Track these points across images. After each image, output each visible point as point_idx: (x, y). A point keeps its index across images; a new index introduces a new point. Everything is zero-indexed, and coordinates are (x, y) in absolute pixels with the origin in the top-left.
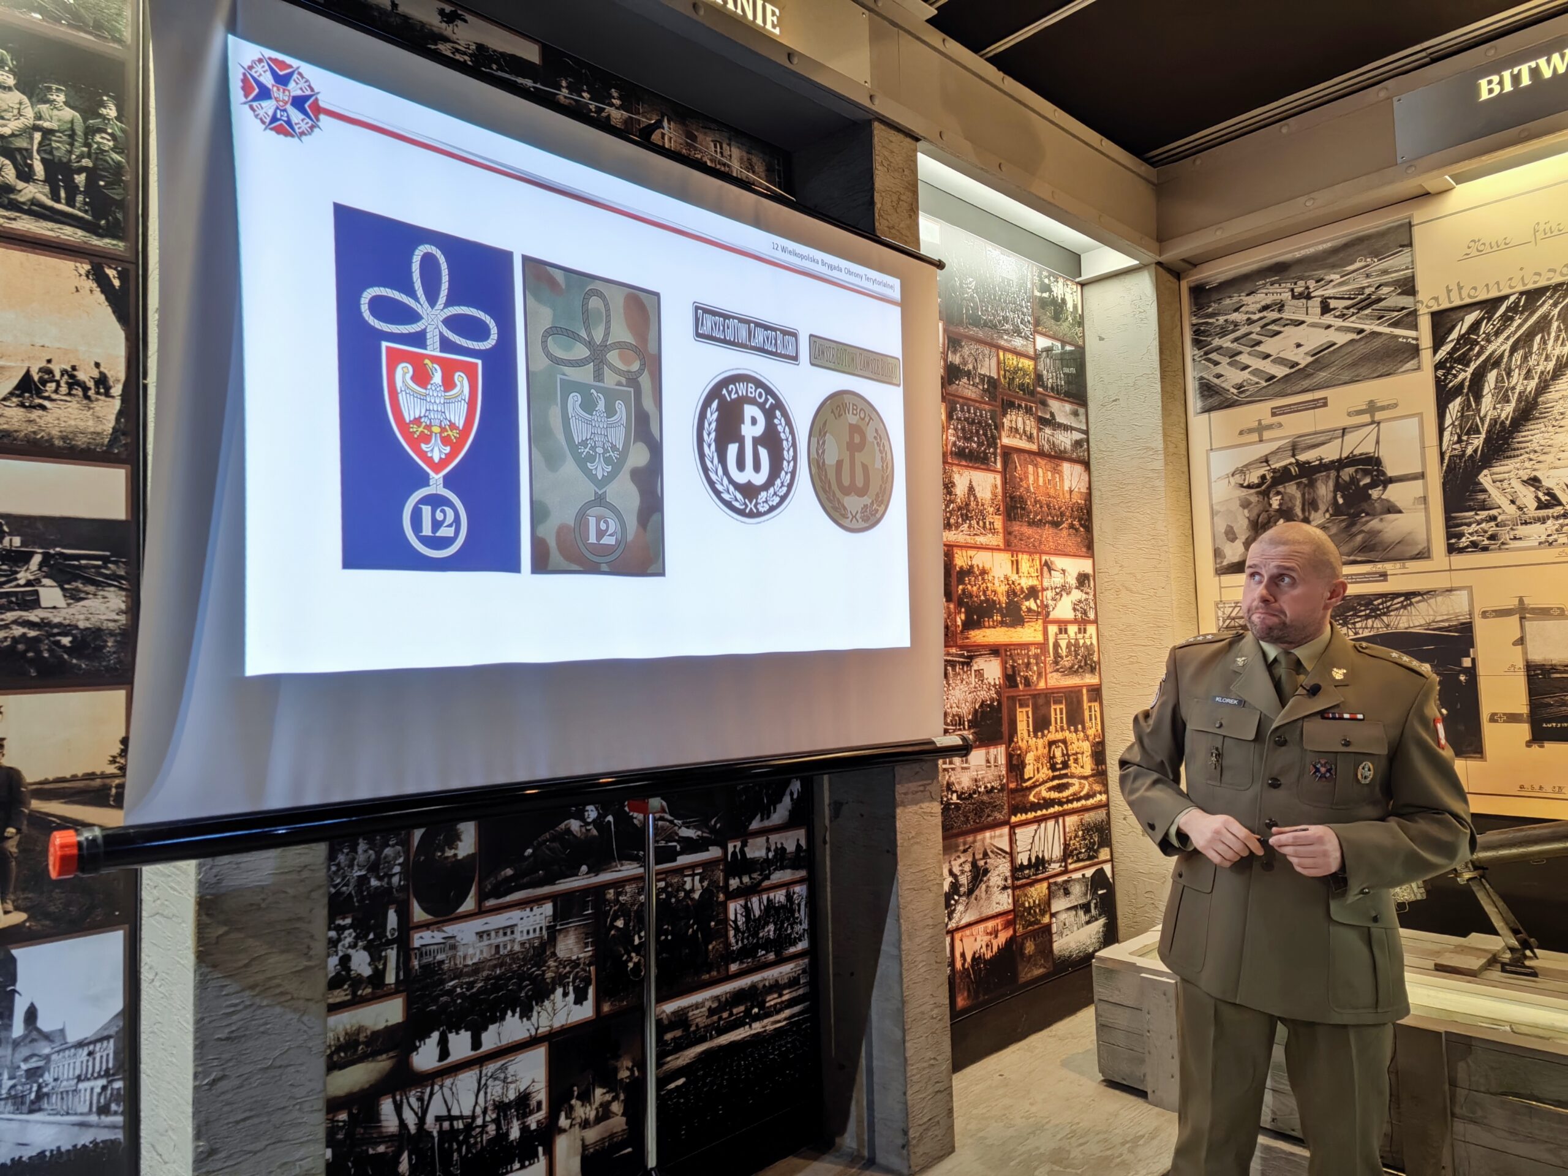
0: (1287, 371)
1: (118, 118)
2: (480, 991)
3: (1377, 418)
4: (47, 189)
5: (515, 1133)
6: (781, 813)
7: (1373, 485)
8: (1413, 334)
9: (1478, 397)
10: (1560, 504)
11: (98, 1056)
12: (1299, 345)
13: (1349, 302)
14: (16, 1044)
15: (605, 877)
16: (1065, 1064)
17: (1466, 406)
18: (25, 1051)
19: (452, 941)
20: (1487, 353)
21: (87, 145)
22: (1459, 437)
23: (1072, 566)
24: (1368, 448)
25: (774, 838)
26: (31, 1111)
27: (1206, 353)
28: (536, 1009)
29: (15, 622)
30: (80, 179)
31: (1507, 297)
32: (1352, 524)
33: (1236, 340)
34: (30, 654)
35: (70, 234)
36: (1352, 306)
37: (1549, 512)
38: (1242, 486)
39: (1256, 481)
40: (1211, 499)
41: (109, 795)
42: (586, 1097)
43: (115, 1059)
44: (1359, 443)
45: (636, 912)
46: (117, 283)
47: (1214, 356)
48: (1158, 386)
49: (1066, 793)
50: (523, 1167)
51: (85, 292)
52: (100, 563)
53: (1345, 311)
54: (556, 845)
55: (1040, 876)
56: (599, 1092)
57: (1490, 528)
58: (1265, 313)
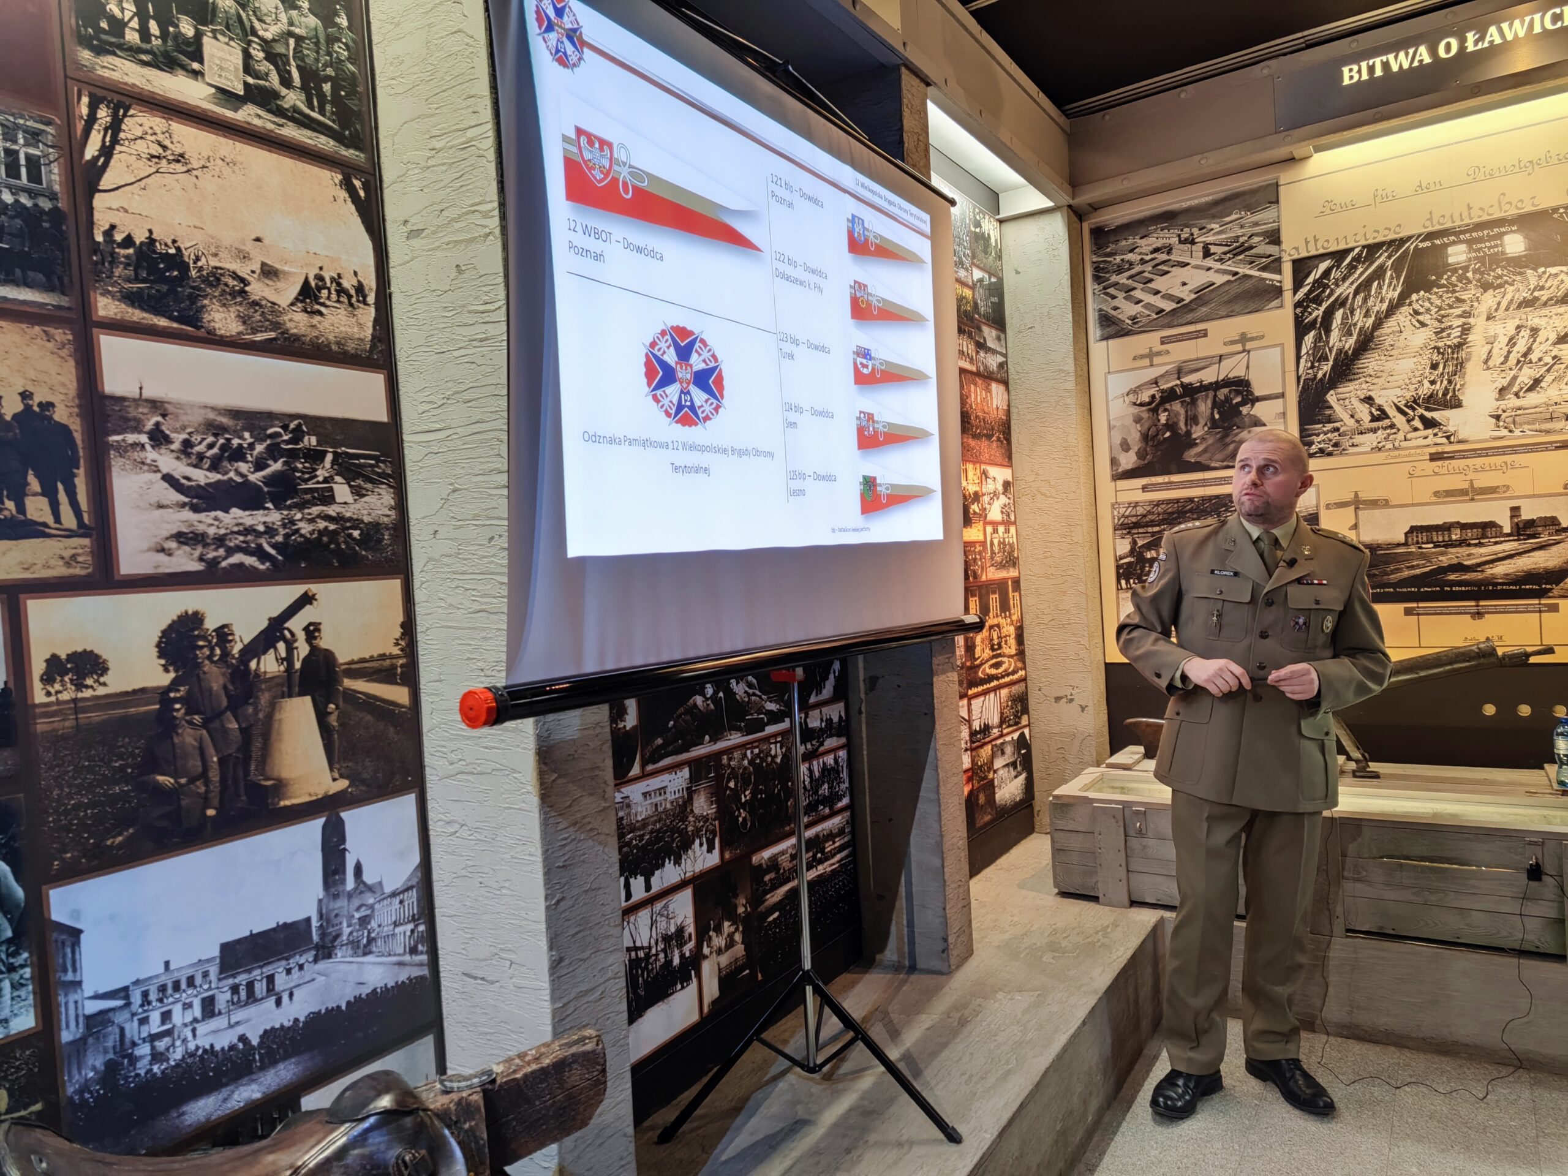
0: (1174, 306)
1: (350, 28)
2: (649, 842)
3: (1247, 348)
4: (303, 97)
5: (676, 961)
6: (827, 691)
7: (1243, 403)
8: (1277, 277)
9: (1328, 331)
10: (1388, 417)
11: (406, 904)
12: (1184, 284)
13: (1226, 249)
14: (350, 896)
15: (721, 745)
16: (1021, 886)
17: (1318, 338)
18: (356, 903)
19: (627, 801)
20: (1336, 295)
21: (329, 54)
22: (1312, 364)
23: (999, 474)
24: (1239, 372)
25: (825, 710)
26: (365, 954)
27: (1105, 288)
28: (684, 857)
29: (319, 516)
30: (327, 87)
31: (1352, 249)
32: (1226, 435)
33: (1130, 277)
34: (332, 546)
35: (325, 143)
36: (1229, 252)
37: (1380, 424)
38: (1135, 404)
39: (1147, 400)
40: (1108, 416)
41: (395, 674)
42: (718, 929)
43: (418, 906)
44: (1232, 368)
45: (742, 774)
46: (362, 193)
47: (1111, 291)
48: (1070, 316)
49: (1001, 670)
50: (683, 988)
51: (340, 201)
52: (373, 462)
53: (1223, 256)
54: (688, 717)
55: (987, 740)
56: (726, 924)
57: (1334, 437)
58: (1155, 255)
